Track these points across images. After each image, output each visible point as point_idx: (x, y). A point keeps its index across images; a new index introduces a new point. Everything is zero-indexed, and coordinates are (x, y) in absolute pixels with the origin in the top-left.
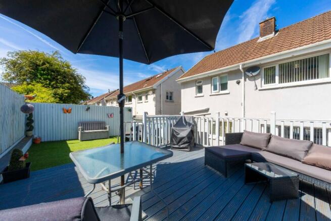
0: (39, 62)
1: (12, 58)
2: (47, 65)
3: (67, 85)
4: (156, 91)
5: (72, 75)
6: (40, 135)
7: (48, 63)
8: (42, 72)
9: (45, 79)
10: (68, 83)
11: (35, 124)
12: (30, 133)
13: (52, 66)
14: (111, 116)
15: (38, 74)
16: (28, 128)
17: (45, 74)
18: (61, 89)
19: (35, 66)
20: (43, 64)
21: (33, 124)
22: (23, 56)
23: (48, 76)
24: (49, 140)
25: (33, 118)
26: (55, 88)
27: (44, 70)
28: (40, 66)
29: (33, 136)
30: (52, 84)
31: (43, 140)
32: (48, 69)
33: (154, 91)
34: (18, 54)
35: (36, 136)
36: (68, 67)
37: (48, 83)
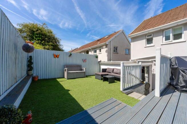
0: (34, 29)
1: (19, 27)
2: (39, 31)
3: (51, 43)
4: (108, 46)
5: (54, 38)
6: (37, 75)
7: (40, 30)
8: (36, 35)
9: (38, 40)
10: (51, 42)
11: (34, 66)
12: (31, 72)
13: (42, 32)
14: (85, 61)
15: (34, 37)
16: (29, 69)
17: (38, 37)
18: (48, 46)
19: (32, 32)
20: (37, 30)
21: (32, 66)
22: (26, 26)
23: (40, 38)
24: (44, 78)
25: (32, 61)
26: (44, 45)
27: (37, 34)
28: (35, 32)
29: (32, 74)
30: (42, 43)
31: (39, 78)
32: (40, 34)
33: (106, 46)
34: (23, 25)
35: (34, 75)
36: (51, 33)
37: (40, 42)
